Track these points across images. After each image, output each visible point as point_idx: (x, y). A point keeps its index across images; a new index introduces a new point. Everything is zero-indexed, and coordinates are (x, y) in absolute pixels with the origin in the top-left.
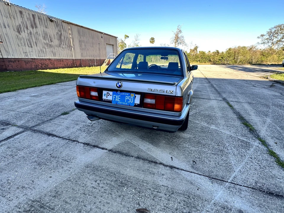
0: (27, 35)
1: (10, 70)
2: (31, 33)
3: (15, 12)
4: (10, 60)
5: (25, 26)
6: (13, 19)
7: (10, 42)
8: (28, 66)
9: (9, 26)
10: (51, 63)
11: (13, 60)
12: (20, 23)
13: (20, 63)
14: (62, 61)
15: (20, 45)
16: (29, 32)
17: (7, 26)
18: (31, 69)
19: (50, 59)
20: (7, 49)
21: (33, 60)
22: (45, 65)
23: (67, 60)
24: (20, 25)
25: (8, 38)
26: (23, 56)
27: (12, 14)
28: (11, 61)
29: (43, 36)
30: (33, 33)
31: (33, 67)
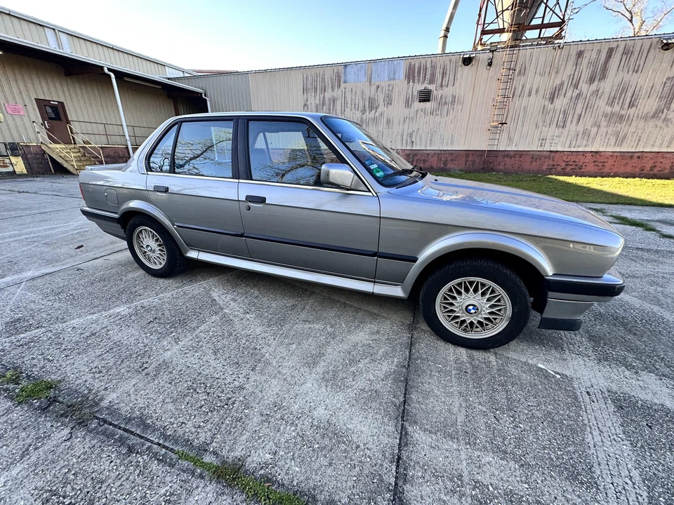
0: (566, 100)
1: (498, 171)
2: (579, 95)
3: (565, 59)
4: (506, 154)
5: (574, 82)
6: (553, 74)
7: (523, 122)
8: (535, 166)
9: (537, 91)
10: (595, 162)
11: (512, 154)
12: (565, 78)
13: (521, 159)
14: (639, 157)
15: (540, 124)
16: (575, 95)
17: (534, 92)
18: (538, 172)
19: (596, 152)
20: (512, 135)
21: (552, 154)
22: (576, 165)
23: (660, 155)
24: (562, 84)
25: (525, 114)
26: (535, 147)
27: (556, 65)
28: (508, 156)
29: (612, 95)
30: (584, 96)
31: (544, 168)
